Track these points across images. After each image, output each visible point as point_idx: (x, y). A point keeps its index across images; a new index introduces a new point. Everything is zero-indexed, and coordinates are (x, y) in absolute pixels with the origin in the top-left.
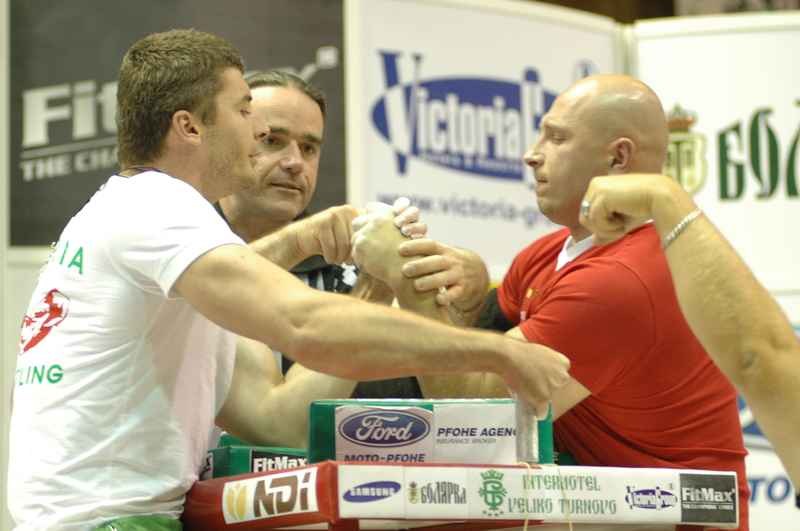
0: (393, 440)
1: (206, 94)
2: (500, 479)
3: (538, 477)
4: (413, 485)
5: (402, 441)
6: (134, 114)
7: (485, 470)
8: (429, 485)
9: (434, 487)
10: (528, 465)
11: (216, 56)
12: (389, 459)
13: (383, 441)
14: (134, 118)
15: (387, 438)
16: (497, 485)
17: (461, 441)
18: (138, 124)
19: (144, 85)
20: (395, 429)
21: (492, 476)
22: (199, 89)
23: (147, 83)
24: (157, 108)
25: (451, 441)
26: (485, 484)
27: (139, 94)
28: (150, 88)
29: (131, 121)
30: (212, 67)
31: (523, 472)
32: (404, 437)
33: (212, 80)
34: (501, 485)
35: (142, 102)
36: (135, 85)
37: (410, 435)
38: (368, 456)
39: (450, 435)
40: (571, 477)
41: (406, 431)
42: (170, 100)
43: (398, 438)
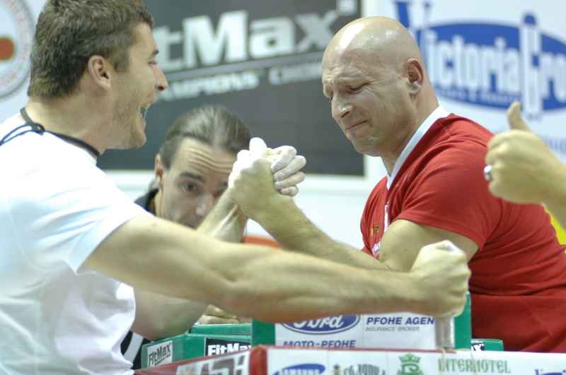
0: (326, 328)
1: (120, 44)
2: (417, 361)
3: (453, 361)
4: (337, 367)
5: (335, 328)
6: (52, 54)
7: (403, 354)
8: (351, 367)
9: (356, 369)
10: (443, 350)
11: (132, 11)
12: (323, 345)
13: (317, 329)
14: (52, 58)
15: (321, 326)
16: (414, 368)
17: (387, 329)
18: (54, 64)
19: (64, 30)
20: (328, 319)
21: (410, 359)
22: (115, 40)
23: (67, 28)
24: (74, 53)
25: (379, 329)
26: (403, 366)
27: (58, 37)
28: (69, 34)
29: (48, 60)
30: (128, 20)
31: (438, 356)
32: (337, 325)
33: (127, 33)
34: (418, 368)
35: (61, 45)
36: (56, 29)
37: (342, 323)
38: (304, 342)
39: (378, 324)
40: (483, 361)
41: (339, 319)
42: (87, 46)
43: (331, 326)
